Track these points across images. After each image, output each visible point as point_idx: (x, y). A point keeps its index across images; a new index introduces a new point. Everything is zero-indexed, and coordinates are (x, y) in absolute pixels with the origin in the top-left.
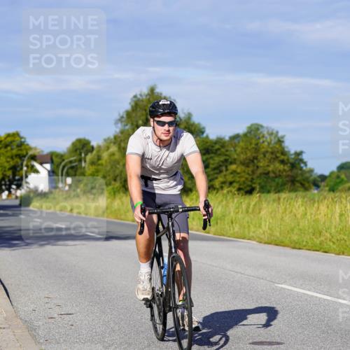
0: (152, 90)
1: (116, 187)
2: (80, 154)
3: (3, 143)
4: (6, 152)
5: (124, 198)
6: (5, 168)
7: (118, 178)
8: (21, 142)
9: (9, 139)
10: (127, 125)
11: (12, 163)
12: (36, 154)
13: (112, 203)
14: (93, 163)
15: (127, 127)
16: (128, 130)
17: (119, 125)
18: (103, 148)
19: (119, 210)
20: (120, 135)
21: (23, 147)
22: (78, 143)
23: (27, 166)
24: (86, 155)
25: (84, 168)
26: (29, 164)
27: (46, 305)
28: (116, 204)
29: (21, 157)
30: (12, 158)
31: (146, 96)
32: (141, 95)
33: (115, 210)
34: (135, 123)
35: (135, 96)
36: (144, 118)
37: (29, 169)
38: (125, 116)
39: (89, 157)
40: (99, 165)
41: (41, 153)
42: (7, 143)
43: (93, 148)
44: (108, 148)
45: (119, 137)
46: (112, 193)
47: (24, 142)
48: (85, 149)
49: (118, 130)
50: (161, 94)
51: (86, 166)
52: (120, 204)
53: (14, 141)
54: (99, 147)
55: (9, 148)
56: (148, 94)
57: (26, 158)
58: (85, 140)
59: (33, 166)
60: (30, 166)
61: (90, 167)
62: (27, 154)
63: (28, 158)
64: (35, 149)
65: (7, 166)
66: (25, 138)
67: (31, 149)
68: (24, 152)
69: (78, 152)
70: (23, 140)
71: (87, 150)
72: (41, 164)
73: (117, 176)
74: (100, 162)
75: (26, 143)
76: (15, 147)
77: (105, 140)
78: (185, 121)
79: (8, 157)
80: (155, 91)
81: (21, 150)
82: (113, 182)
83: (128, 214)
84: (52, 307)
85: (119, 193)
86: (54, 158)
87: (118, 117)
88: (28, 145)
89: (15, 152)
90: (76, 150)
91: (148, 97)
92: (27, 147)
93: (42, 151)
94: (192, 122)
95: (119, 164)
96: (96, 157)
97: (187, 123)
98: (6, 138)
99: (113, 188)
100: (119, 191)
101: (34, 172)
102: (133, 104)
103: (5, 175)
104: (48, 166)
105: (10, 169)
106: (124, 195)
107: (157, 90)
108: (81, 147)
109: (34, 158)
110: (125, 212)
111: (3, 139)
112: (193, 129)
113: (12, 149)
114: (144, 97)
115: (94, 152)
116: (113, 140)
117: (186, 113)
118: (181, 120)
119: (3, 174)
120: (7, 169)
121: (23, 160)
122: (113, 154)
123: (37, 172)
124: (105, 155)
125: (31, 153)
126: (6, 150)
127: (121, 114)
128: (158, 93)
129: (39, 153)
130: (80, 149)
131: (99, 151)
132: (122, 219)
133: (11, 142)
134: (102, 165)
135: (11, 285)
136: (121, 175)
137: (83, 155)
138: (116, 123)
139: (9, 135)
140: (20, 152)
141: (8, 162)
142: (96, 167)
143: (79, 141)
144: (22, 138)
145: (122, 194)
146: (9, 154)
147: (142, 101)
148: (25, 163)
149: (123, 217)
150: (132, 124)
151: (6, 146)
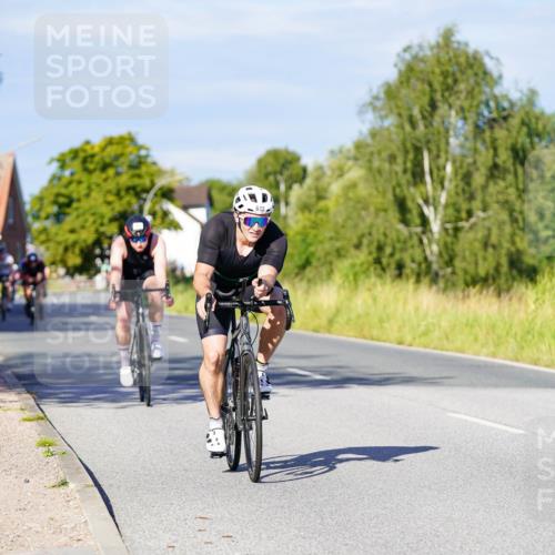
0: (448, 35)
1: (358, 262)
2: (277, 185)
3: (97, 159)
4: (106, 180)
5: (379, 288)
6: (102, 217)
7: (365, 241)
8: (139, 157)
9: (112, 151)
10: (386, 116)
11: (118, 207)
12: (175, 185)
13: (349, 299)
14: (305, 207)
15: (387, 123)
16: (388, 129)
17: (370, 116)
18: (329, 173)
19: (368, 314)
20: (369, 141)
21: (144, 169)
22: (271, 160)
23: (153, 214)
24: (289, 188)
25: (285, 217)
26: (157, 208)
27: (199, 535)
28: (359, 302)
29: (138, 192)
30: (118, 194)
31: (432, 48)
32: (421, 47)
33: (359, 316)
34: (405, 113)
35: (406, 49)
36: (426, 100)
37: (159, 221)
38: (382, 95)
39: (297, 192)
40: (319, 211)
41: (185, 184)
42: (108, 160)
43: (304, 170)
44: (341, 172)
45: (368, 145)
46: (351, 278)
47: (147, 156)
48: (286, 173)
49: (365, 129)
50: (467, 44)
51: (290, 213)
52: (370, 302)
53: (122, 155)
54: (320, 168)
55: (111, 172)
56: (438, 45)
57: (150, 196)
58: (287, 152)
59: (166, 214)
60: (160, 214)
61: (300, 216)
62: (153, 184)
63: (156, 195)
64: (172, 173)
65: (108, 212)
66: (147, 149)
67: (161, 173)
68: (147, 182)
69: (271, 178)
70: (143, 153)
71: (290, 177)
72: (185, 208)
73: (363, 236)
74: (322, 204)
75: (149, 160)
76: (123, 169)
77: (332, 153)
78: (523, 107)
79: (109, 192)
80: (453, 39)
81: (139, 176)
82: (353, 251)
83: (386, 325)
84: (213, 539)
85: (368, 277)
86: (216, 195)
87: (368, 99)
88: (154, 163)
89: (125, 180)
90: (267, 176)
91: (435, 51)
92: (154, 168)
93: (187, 179)
94: (537, 111)
95: (366, 208)
96: (313, 193)
97: (527, 113)
98: (103, 149)
99: (353, 266)
100: (366, 272)
101: (169, 228)
102: (403, 67)
103: (103, 234)
104: (202, 214)
105: (112, 220)
106: (379, 282)
107: (459, 37)
108: (278, 168)
109: (167, 194)
110: (381, 321)
111: (97, 150)
112: (540, 126)
113: (118, 174)
114: (429, 53)
115: (309, 181)
116: (353, 152)
117: (525, 91)
118: (512, 104)
119: (97, 231)
120: (106, 221)
121: (145, 200)
122: (353, 186)
123: (175, 226)
124: (336, 188)
125: (161, 182)
126: (104, 176)
127: (375, 92)
128: (459, 43)
129: (180, 181)
130: (275, 173)
131: (318, 179)
132: (372, 339)
133: (117, 157)
134: (326, 211)
135: (119, 487)
136: (370, 234)
137: (283, 187)
138: (361, 112)
139: (110, 142)
140: (136, 181)
141: (109, 203)
142: (312, 217)
143: (274, 154)
144: (140, 148)
145: (373, 279)
146: (111, 185)
147: (422, 60)
148: (147, 207)
149: (375, 333)
150: (400, 115)
151: (105, 167)
